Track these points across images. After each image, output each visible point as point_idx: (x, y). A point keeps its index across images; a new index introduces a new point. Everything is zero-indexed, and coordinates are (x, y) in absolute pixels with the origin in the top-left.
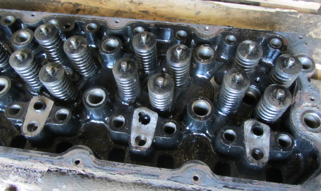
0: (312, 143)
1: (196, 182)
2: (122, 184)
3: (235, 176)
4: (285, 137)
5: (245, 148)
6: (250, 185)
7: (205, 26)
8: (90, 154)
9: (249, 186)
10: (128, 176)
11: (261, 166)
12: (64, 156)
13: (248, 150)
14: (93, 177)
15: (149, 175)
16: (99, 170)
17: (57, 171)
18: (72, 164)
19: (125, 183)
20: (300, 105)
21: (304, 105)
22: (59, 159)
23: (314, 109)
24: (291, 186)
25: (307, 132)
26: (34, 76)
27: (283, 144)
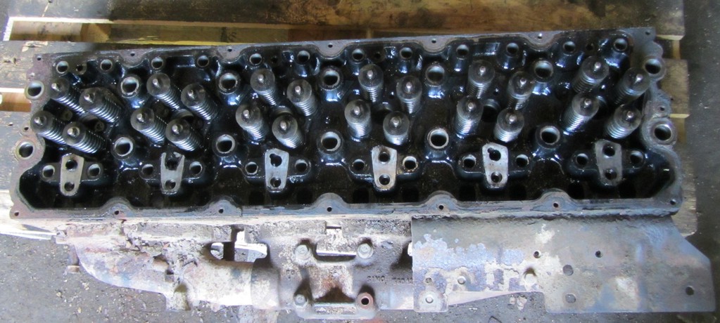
0: (663, 156)
1: (557, 208)
2: (488, 220)
3: (589, 197)
4: (637, 153)
5: (598, 171)
6: (607, 204)
7: (536, 33)
8: (451, 197)
9: (605, 205)
10: (493, 212)
11: (615, 185)
12: (426, 203)
13: (601, 172)
14: (458, 218)
15: (513, 209)
16: (464, 211)
17: (422, 218)
18: (437, 209)
19: (490, 219)
20: (650, 116)
21: (654, 117)
22: (423, 207)
23: (665, 119)
24: (644, 200)
25: (658, 145)
27: (635, 159)
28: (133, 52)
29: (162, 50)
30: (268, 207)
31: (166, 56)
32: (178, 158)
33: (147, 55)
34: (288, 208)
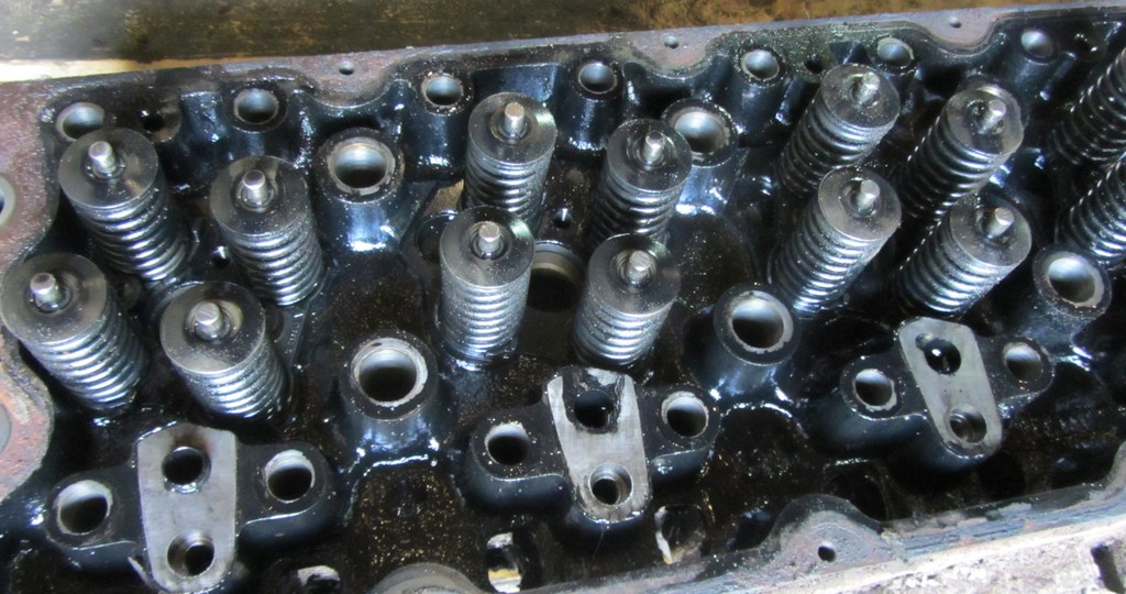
26: (1110, 229)
28: (348, 65)
29: (449, 51)
30: (980, 513)
31: (470, 69)
32: (612, 387)
33: (399, 69)
34: (1042, 505)
